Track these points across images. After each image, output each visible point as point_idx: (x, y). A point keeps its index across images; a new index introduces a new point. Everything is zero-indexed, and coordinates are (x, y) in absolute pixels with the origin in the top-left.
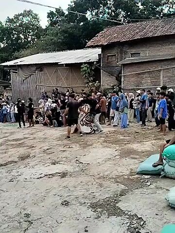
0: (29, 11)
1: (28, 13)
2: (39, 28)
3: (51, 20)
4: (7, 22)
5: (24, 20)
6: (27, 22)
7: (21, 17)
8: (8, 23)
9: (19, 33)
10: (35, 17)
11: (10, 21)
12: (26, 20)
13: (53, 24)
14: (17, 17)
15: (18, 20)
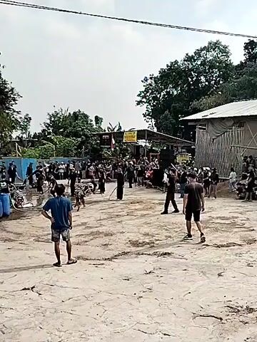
0: (216, 43)
1: (214, 46)
2: (228, 66)
3: (249, 53)
4: (184, 60)
5: (208, 56)
6: (211, 58)
7: (203, 52)
8: (186, 63)
9: (199, 74)
10: (225, 51)
11: (189, 59)
12: (210, 56)
13: (251, 57)
14: (198, 53)
15: (200, 56)
